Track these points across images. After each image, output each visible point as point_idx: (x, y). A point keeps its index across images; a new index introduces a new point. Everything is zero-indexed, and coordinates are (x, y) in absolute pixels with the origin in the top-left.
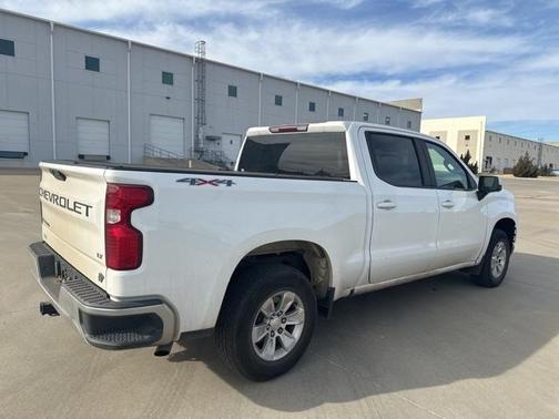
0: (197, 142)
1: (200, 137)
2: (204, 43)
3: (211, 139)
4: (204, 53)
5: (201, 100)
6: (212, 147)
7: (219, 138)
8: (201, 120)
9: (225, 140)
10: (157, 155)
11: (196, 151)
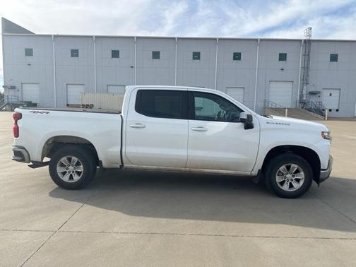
0: (301, 96)
1: (304, 92)
2: (311, 28)
3: (312, 93)
4: (310, 35)
5: (306, 68)
6: (314, 99)
7: (319, 93)
8: (305, 81)
9: (325, 94)
10: (270, 106)
11: (300, 102)
